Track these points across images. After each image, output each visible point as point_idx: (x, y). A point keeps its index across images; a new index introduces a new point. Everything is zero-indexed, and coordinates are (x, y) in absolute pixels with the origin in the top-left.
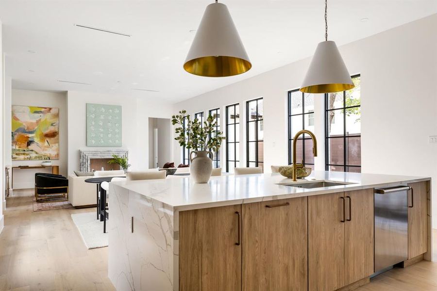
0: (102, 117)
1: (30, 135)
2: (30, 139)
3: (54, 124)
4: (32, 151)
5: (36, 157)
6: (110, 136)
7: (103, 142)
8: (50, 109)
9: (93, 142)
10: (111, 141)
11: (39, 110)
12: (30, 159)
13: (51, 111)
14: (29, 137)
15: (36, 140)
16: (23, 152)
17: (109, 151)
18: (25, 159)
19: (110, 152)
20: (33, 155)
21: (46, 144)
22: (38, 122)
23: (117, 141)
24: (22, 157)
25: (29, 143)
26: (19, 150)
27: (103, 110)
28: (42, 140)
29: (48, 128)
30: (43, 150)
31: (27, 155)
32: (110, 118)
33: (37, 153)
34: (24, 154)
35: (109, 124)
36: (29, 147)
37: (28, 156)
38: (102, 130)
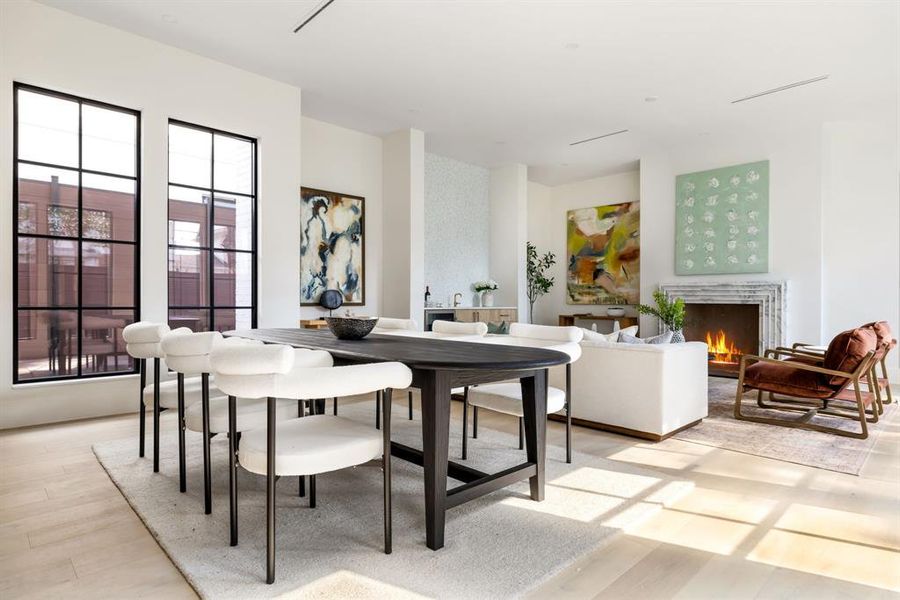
0: (713, 201)
1: (599, 260)
2: (598, 267)
3: (635, 234)
4: (600, 287)
5: (606, 300)
6: (732, 245)
7: (713, 262)
8: (629, 204)
9: (690, 264)
10: (734, 260)
11: (610, 210)
12: (597, 302)
13: (630, 208)
14: (596, 263)
15: (608, 268)
16: (587, 290)
17: (723, 285)
18: (590, 303)
19: (729, 289)
20: (602, 295)
21: (622, 274)
22: (610, 232)
23: (753, 257)
24: (586, 299)
25: (597, 273)
26: (582, 287)
27: (715, 182)
28: (616, 266)
29: (624, 243)
30: (617, 287)
31: (594, 295)
32: (733, 199)
33: (607, 292)
34: (589, 293)
35: (732, 216)
36: (596, 281)
37: (595, 298)
38: (711, 233)
